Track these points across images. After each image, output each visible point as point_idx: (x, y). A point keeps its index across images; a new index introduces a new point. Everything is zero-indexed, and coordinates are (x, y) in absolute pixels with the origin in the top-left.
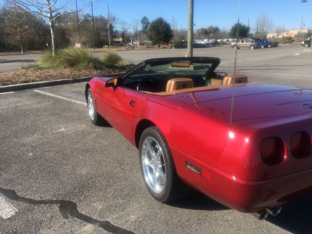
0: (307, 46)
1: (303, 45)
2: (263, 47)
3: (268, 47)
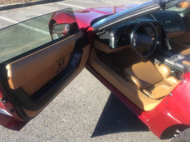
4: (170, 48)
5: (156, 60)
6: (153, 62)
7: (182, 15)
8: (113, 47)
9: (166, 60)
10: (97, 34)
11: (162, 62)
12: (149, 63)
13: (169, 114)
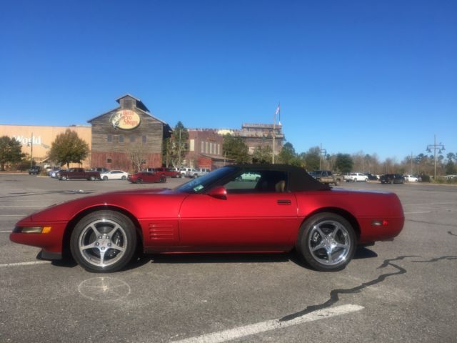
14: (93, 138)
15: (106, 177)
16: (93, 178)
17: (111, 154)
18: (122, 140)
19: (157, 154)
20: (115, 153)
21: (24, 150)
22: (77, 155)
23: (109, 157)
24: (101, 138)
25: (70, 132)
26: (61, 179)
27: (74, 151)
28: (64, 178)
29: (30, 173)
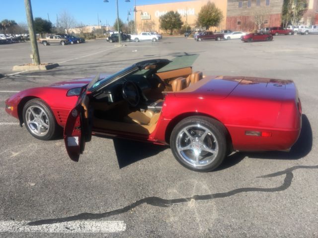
0: (111, 41)
1: (108, 41)
2: (72, 43)
3: (77, 43)
4: (147, 100)
5: (141, 110)
6: (140, 111)
7: (145, 77)
8: (112, 101)
9: (148, 107)
10: (94, 96)
11: (146, 109)
12: (137, 112)
13: (165, 119)
14: (228, 5)
15: (229, 37)
16: (219, 39)
17: (240, 17)
18: (249, 5)
19: (277, 15)
20: (243, 17)
21: (183, 20)
22: (214, 21)
23: (238, 20)
24: (234, 5)
25: (210, 4)
26: (198, 40)
27: (212, 18)
28: (200, 39)
29: (185, 36)
